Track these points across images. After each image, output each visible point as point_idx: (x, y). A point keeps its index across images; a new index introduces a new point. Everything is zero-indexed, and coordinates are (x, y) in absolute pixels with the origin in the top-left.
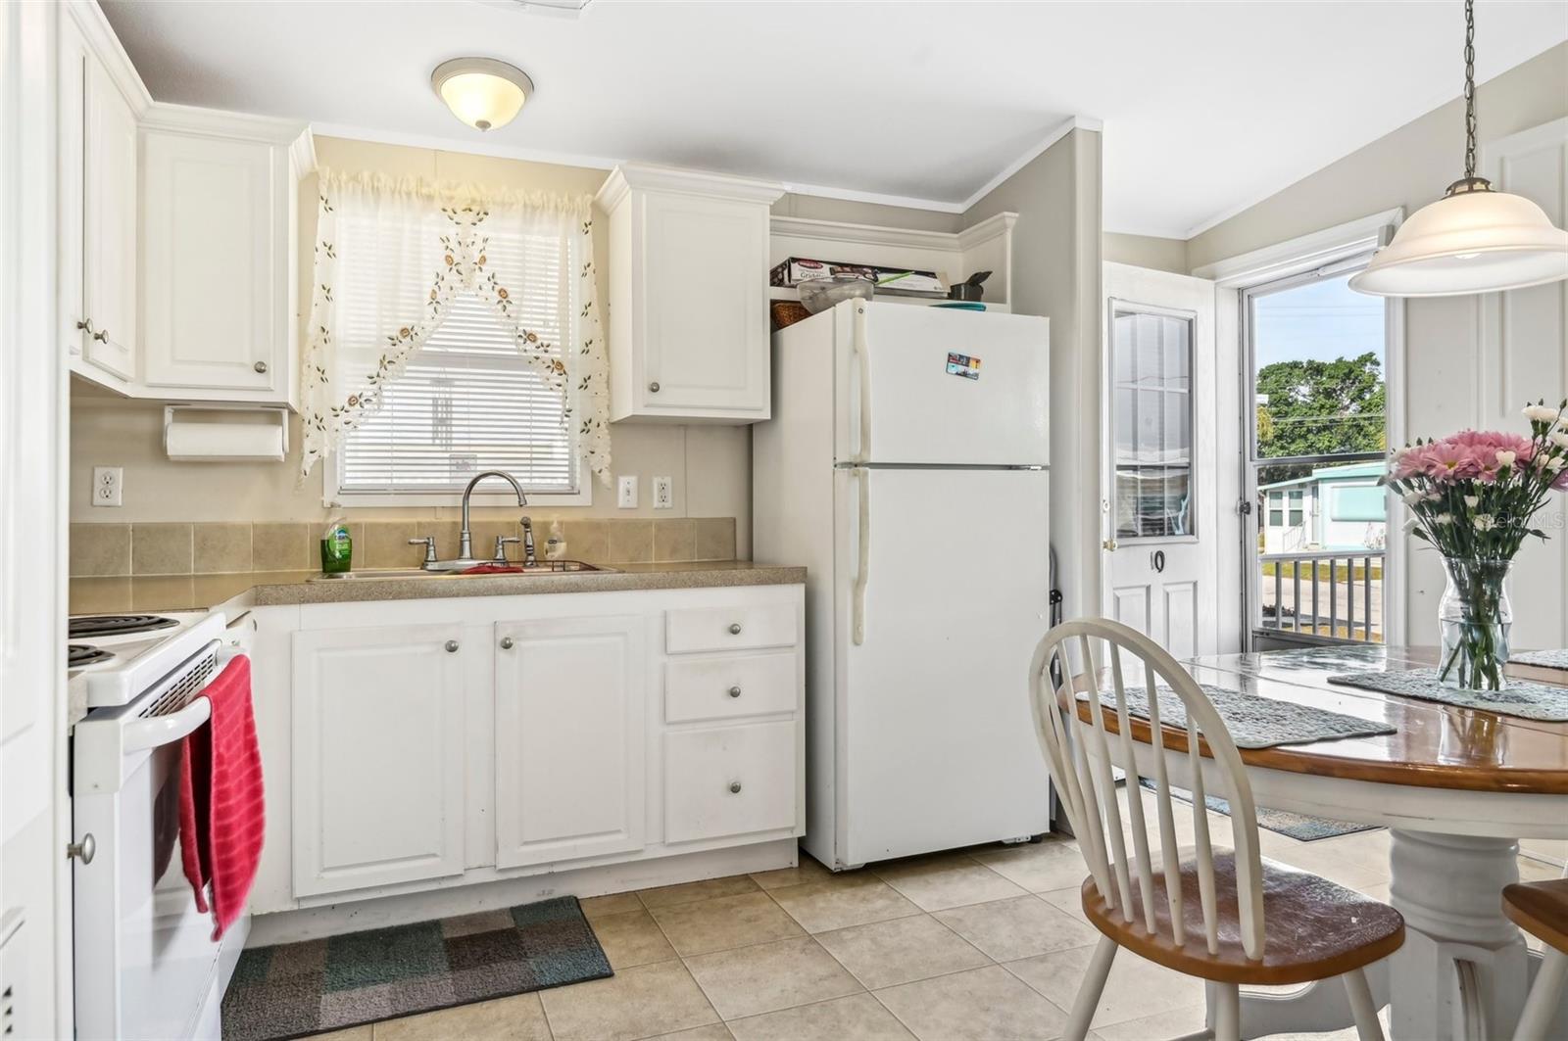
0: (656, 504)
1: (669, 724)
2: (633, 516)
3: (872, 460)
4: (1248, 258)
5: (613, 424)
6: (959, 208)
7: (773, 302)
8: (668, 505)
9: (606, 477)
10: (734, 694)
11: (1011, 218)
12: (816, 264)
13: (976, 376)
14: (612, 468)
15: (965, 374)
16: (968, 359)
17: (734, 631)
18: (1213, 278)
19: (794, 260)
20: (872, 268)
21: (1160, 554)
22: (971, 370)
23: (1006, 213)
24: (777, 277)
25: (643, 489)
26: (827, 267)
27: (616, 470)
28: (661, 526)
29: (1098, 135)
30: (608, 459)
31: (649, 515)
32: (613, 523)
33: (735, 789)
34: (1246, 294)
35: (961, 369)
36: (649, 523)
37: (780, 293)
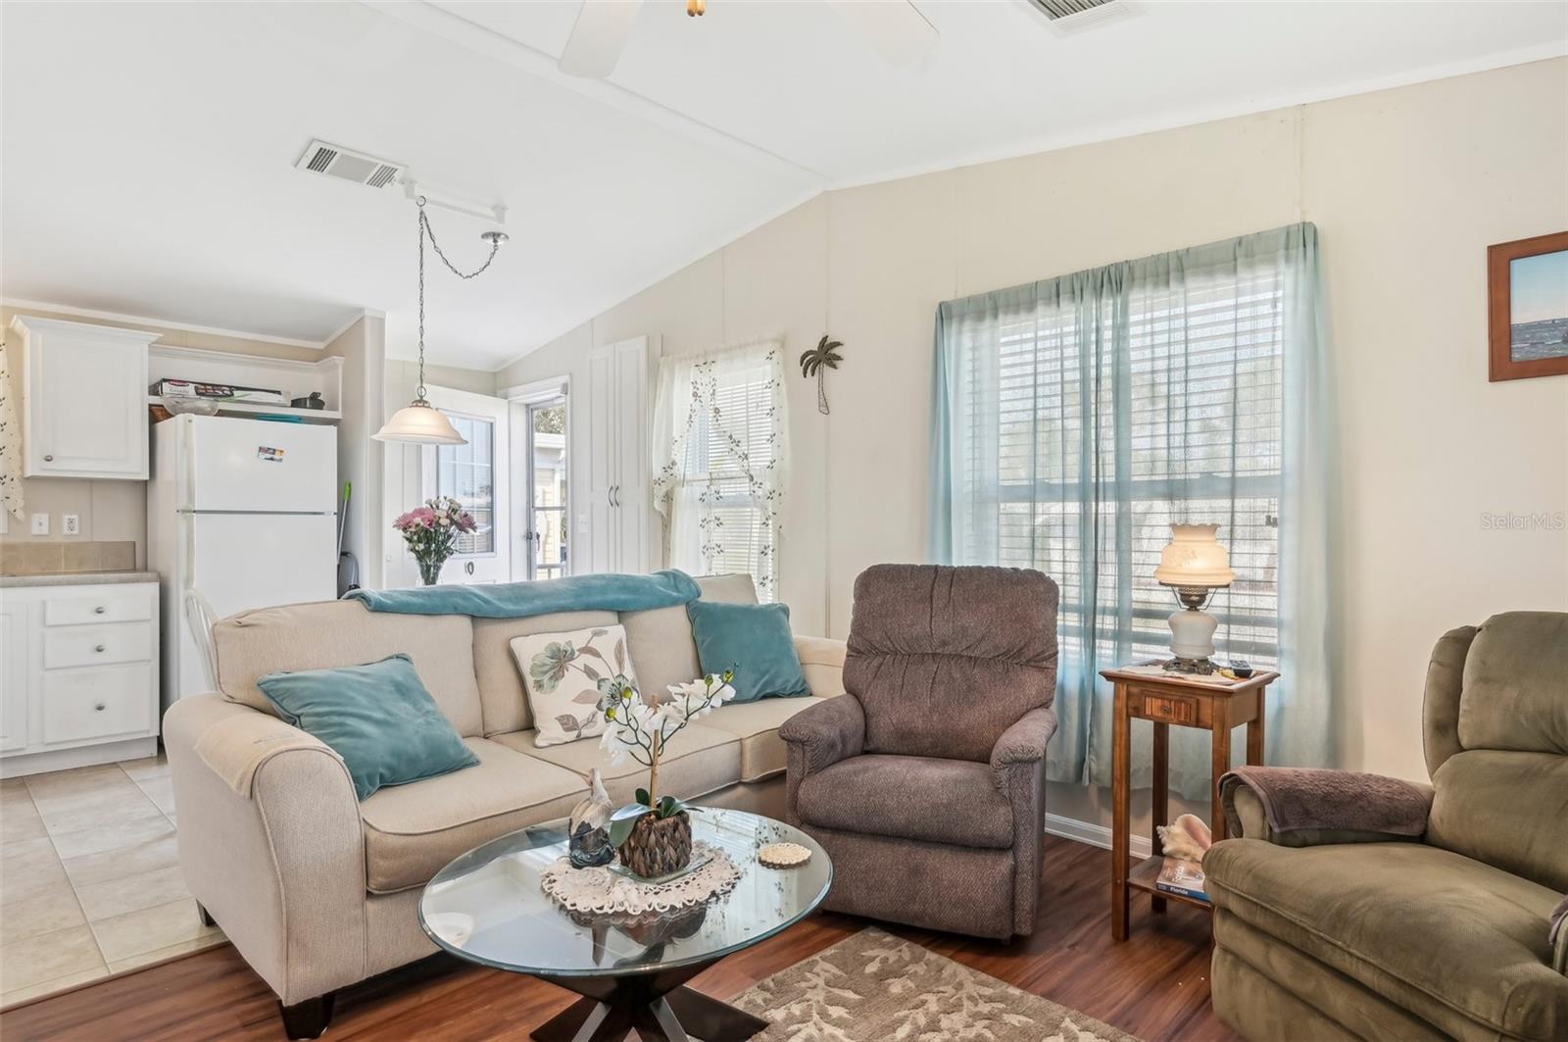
0: (66, 531)
1: (48, 669)
2: (44, 540)
3: (196, 509)
4: (529, 386)
5: (28, 478)
6: (321, 346)
7: (150, 405)
8: (75, 532)
9: (20, 514)
10: (99, 650)
11: (339, 360)
12: (183, 383)
13: (281, 460)
14: (25, 508)
15: (272, 459)
16: (274, 450)
17: (99, 611)
18: (506, 398)
19: (165, 380)
20: (230, 387)
21: (471, 564)
22: (275, 457)
23: (334, 357)
24: (155, 390)
25: (55, 523)
26: (192, 386)
27: (29, 509)
28: (68, 547)
29: (381, 321)
30: (21, 503)
31: (57, 539)
32: (27, 545)
33: (100, 708)
34: (531, 407)
35: (269, 456)
36: (59, 545)
37: (156, 400)
